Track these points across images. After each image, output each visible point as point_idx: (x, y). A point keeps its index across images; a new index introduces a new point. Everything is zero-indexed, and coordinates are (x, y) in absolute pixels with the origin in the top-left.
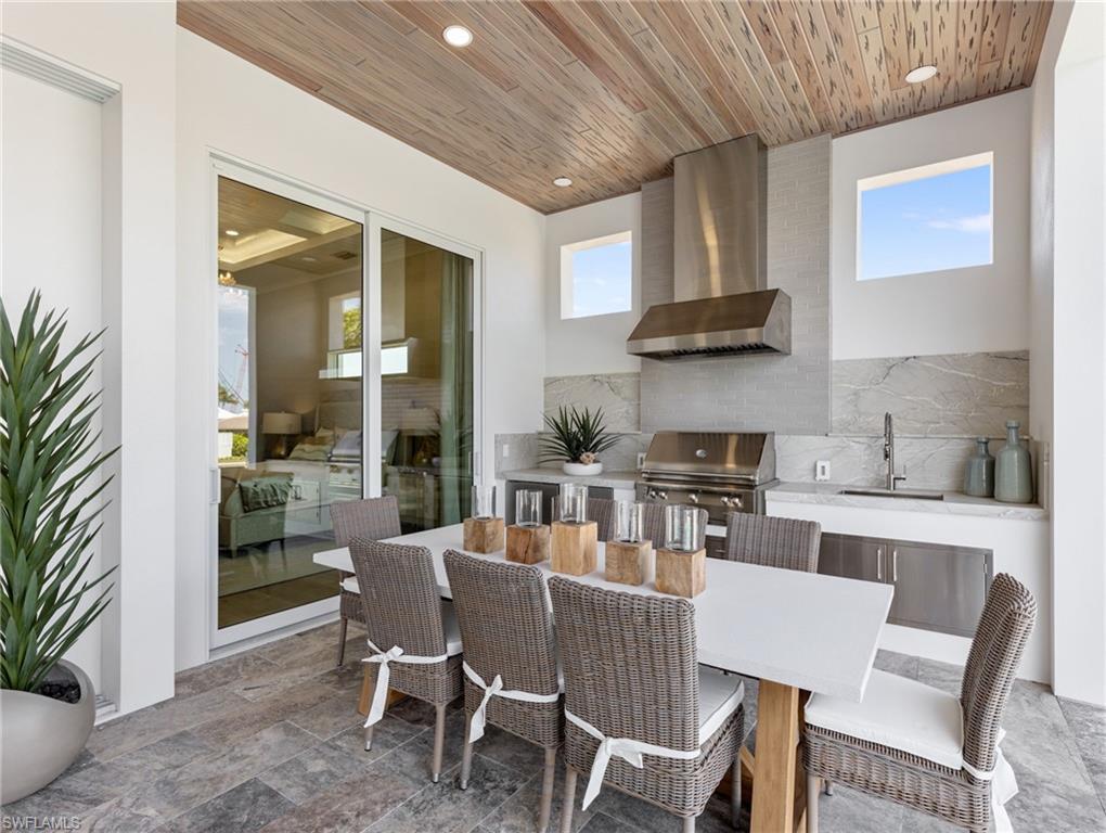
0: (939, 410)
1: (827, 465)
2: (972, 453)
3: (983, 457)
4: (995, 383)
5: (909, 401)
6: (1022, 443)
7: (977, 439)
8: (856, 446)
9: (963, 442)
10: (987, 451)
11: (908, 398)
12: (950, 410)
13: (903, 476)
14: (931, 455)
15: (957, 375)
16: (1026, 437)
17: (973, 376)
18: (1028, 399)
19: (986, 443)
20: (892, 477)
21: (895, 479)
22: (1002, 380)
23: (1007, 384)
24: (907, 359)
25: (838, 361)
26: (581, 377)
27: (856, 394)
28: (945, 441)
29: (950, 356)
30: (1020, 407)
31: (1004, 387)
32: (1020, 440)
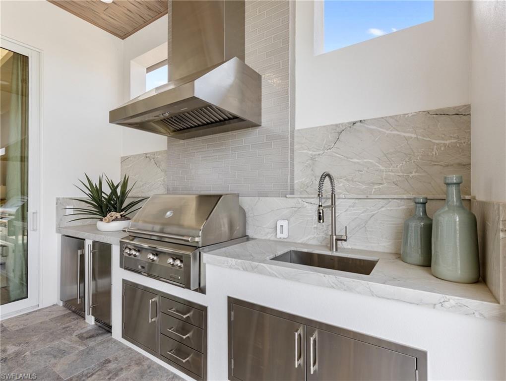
0: (382, 171)
1: (285, 223)
2: (410, 215)
3: (421, 219)
4: (434, 141)
5: (355, 163)
6: (464, 203)
7: (415, 198)
8: (309, 206)
9: (402, 202)
10: (425, 212)
11: (355, 160)
12: (392, 171)
13: (344, 238)
14: (374, 215)
15: (398, 135)
16: (467, 197)
17: (414, 136)
18: (470, 157)
19: (424, 204)
20: (334, 237)
21: (337, 240)
22: (443, 139)
23: (447, 142)
24: (354, 123)
25: (299, 130)
26: (139, 155)
27: (313, 158)
28: (385, 201)
29: (391, 117)
30: (460, 165)
31: (445, 145)
32: (462, 200)
